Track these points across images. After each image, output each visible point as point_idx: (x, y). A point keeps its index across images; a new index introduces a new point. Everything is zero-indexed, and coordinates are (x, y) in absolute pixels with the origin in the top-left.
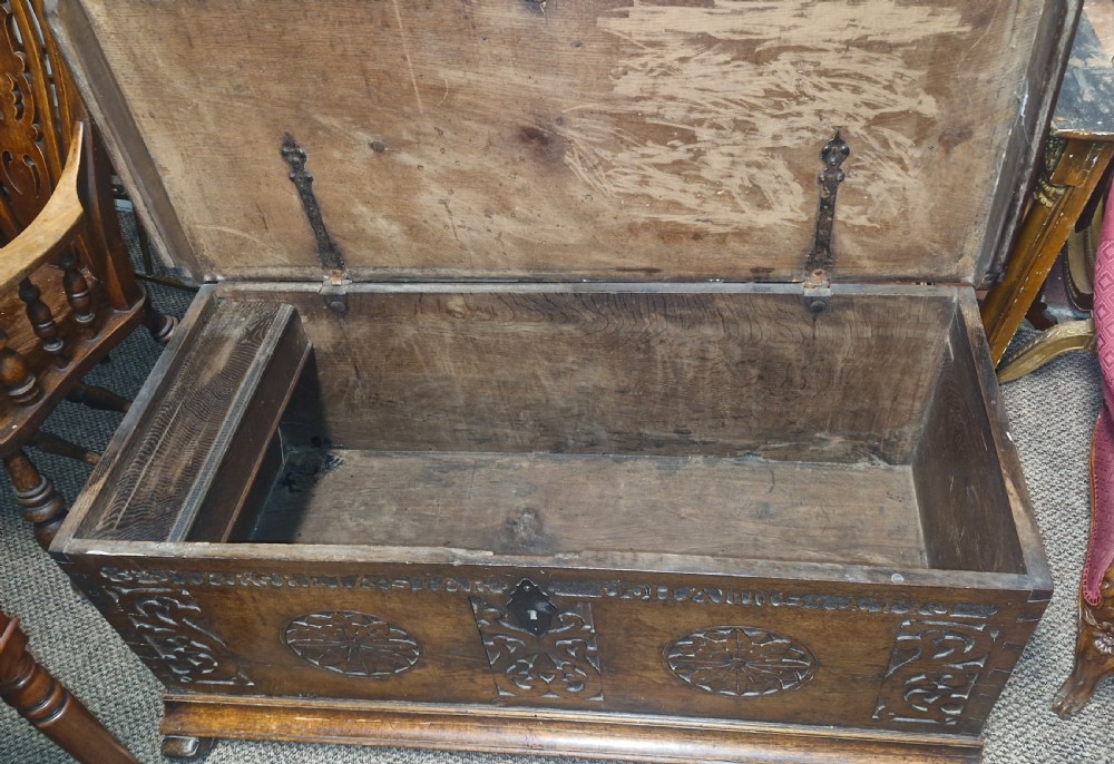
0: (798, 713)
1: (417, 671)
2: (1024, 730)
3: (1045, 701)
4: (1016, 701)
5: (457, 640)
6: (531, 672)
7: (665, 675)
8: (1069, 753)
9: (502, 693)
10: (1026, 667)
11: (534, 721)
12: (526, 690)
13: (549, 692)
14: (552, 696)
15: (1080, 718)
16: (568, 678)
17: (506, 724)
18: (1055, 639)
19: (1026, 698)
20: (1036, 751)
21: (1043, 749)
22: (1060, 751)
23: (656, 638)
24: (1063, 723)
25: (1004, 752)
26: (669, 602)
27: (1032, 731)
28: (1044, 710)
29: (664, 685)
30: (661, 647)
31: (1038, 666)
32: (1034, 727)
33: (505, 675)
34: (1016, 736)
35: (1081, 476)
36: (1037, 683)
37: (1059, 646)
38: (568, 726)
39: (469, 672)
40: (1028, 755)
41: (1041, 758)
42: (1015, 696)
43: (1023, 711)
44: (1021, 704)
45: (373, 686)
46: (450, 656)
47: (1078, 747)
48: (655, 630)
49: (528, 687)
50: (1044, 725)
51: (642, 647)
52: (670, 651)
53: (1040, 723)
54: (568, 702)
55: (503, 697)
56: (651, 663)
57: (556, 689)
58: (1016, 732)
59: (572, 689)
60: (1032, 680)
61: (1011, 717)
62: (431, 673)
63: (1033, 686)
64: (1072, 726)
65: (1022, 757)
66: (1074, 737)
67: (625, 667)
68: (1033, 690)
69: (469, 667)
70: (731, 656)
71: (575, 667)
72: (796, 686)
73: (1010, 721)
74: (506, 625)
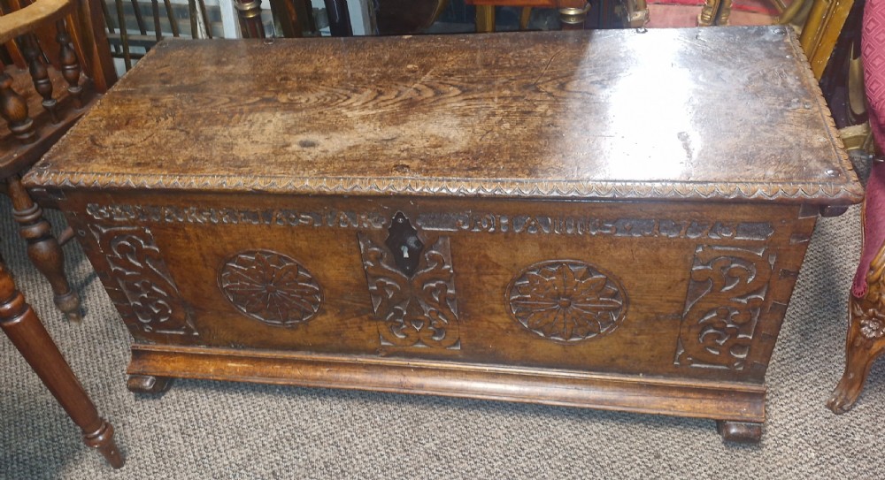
0: (613, 360)
1: (319, 319)
2: (803, 421)
3: (821, 402)
4: (797, 400)
5: (348, 284)
6: (405, 318)
7: (508, 320)
8: (842, 438)
9: (383, 343)
10: (806, 378)
11: (408, 368)
12: (401, 339)
13: (419, 341)
14: (420, 346)
15: (852, 414)
16: (433, 325)
17: (386, 371)
18: (831, 360)
19: (806, 399)
20: (812, 436)
21: (819, 435)
22: (833, 436)
23: (500, 277)
24: (838, 417)
25: (785, 435)
26: (510, 234)
27: (811, 422)
28: (821, 407)
29: (507, 330)
30: (504, 287)
31: (816, 377)
32: (812, 419)
33: (386, 323)
34: (796, 425)
35: (857, 249)
36: (815, 389)
37: (835, 364)
38: (433, 372)
39: (358, 320)
40: (806, 438)
41: (818, 441)
42: (795, 397)
43: (802, 408)
44: (801, 403)
45: (287, 336)
46: (344, 302)
47: (849, 434)
48: (499, 267)
49: (403, 337)
50: (821, 418)
51: (489, 288)
52: (511, 293)
53: (816, 416)
54: (433, 351)
55: (384, 346)
56: (497, 307)
57: (424, 338)
58: (796, 422)
59: (437, 339)
60: (811, 387)
61: (792, 411)
62: (328, 320)
63: (811, 391)
64: (845, 419)
65: (800, 439)
66: (846, 427)
67: (476, 311)
68: (811, 393)
69: (359, 314)
70: (559, 296)
71: (438, 314)
72: (612, 328)
73: (791, 414)
74: (386, 267)
